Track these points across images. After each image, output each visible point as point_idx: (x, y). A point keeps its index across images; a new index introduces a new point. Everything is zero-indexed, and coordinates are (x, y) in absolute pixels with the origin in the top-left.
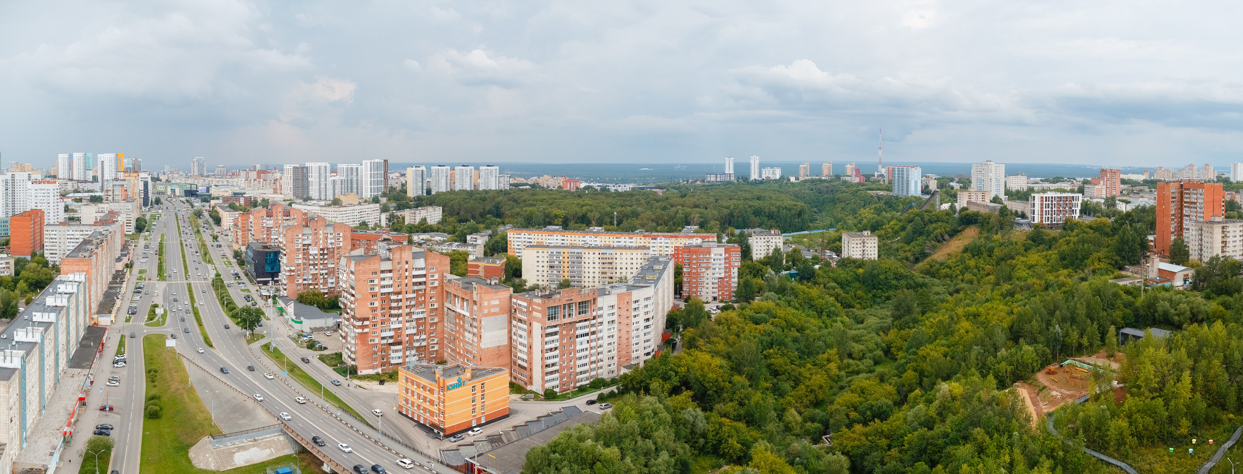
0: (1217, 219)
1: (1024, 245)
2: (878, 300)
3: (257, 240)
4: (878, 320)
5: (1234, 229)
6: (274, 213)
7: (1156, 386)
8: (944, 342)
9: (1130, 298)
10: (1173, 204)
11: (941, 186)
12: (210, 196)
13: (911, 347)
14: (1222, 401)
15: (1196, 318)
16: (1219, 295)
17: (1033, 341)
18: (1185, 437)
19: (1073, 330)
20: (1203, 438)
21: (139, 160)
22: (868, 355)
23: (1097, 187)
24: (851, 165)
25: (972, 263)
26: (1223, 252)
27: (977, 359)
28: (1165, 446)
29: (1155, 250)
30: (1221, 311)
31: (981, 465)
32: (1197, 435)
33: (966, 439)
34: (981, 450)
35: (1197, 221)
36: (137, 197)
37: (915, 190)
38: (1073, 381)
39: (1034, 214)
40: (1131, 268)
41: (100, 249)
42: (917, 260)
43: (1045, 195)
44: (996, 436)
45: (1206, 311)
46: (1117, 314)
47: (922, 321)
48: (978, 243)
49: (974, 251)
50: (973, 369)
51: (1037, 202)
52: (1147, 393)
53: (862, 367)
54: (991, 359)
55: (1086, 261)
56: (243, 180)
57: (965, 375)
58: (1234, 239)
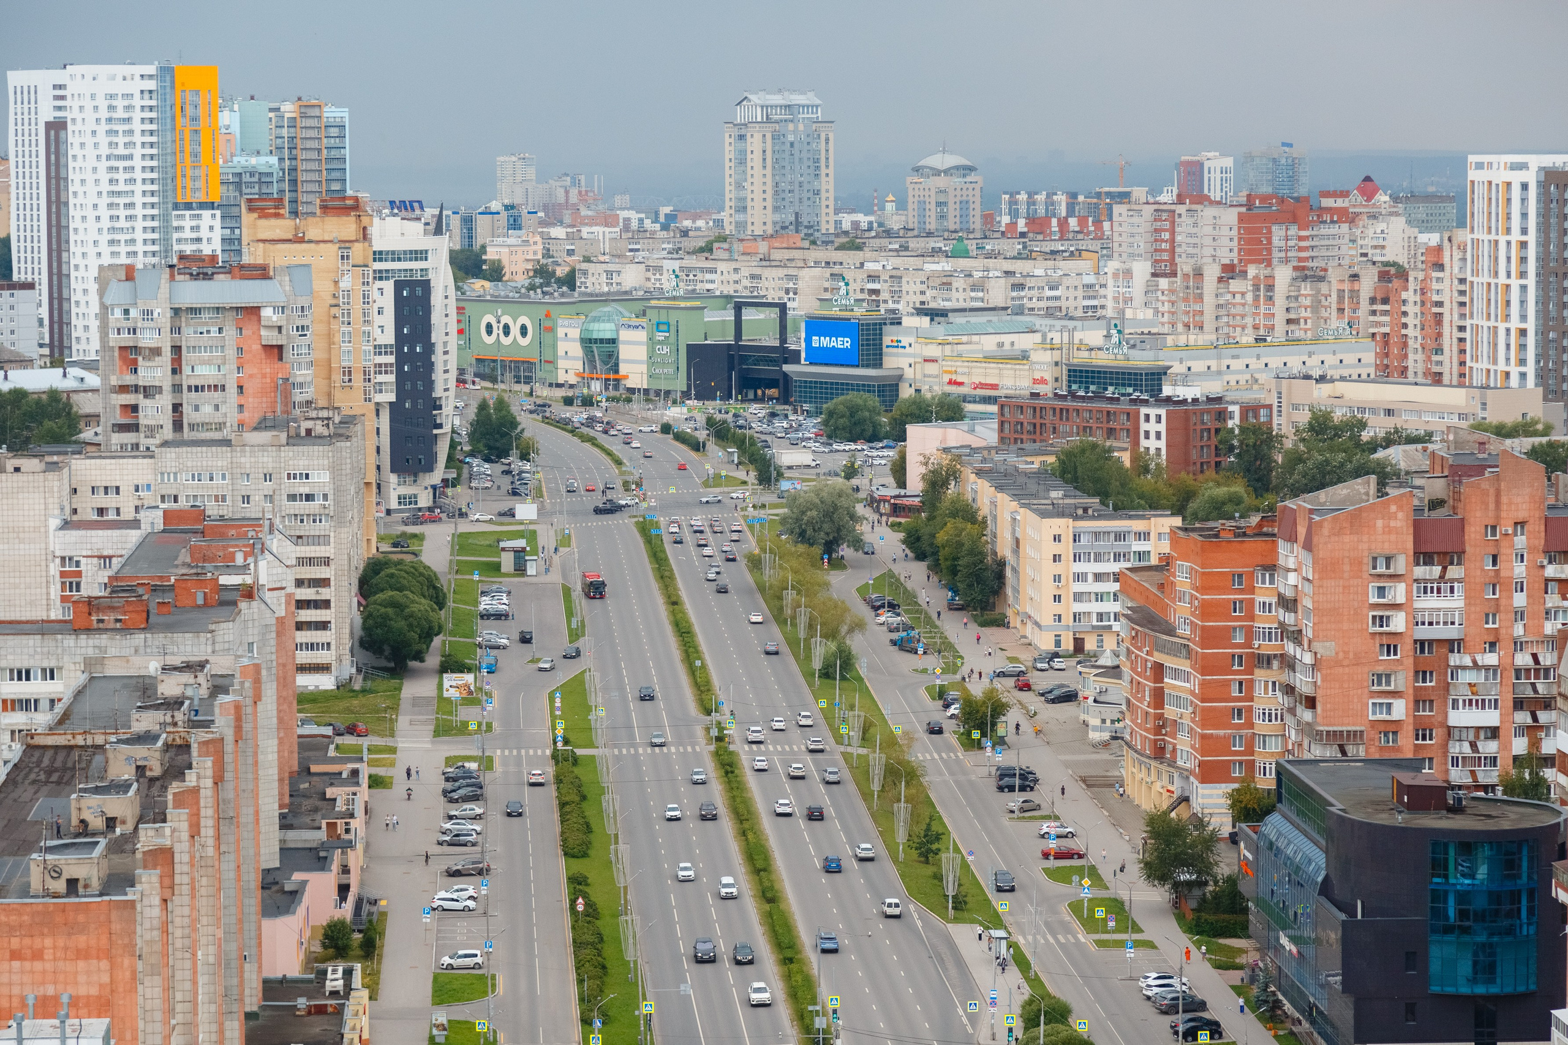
3: (1341, 740)
6: (1473, 533)
12: (889, 389)
21: (331, 113)
36: (351, 402)
41: (178, 820)
56: (1142, 269)
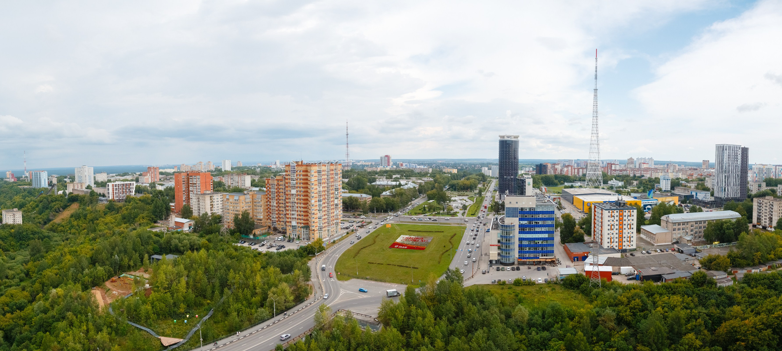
0: (208, 192)
1: (104, 212)
2: (23, 246)
4: (22, 257)
5: (217, 197)
7: (167, 286)
8: (56, 267)
9: (158, 238)
10: (184, 185)
11: (59, 181)
13: (39, 271)
14: (204, 293)
15: (193, 248)
16: (207, 234)
17: (103, 264)
18: (183, 314)
19: (125, 258)
20: (193, 314)
22: (17, 276)
23: (146, 177)
24: (9, 172)
25: (75, 223)
26: (211, 210)
27: (72, 275)
28: (172, 319)
29: (175, 211)
30: (206, 244)
31: (71, 332)
32: (189, 313)
33: (63, 318)
34: (71, 324)
35: (197, 194)
37: (44, 184)
38: (125, 285)
39: (109, 194)
40: (161, 222)
42: (45, 223)
43: (114, 184)
44: (79, 316)
45: (199, 244)
46: (150, 248)
47: (46, 256)
48: (78, 212)
49: (76, 216)
50: (70, 281)
51: (111, 188)
52: (162, 290)
53: (13, 283)
54: (80, 275)
55: (136, 219)
57: (66, 285)
58: (218, 203)
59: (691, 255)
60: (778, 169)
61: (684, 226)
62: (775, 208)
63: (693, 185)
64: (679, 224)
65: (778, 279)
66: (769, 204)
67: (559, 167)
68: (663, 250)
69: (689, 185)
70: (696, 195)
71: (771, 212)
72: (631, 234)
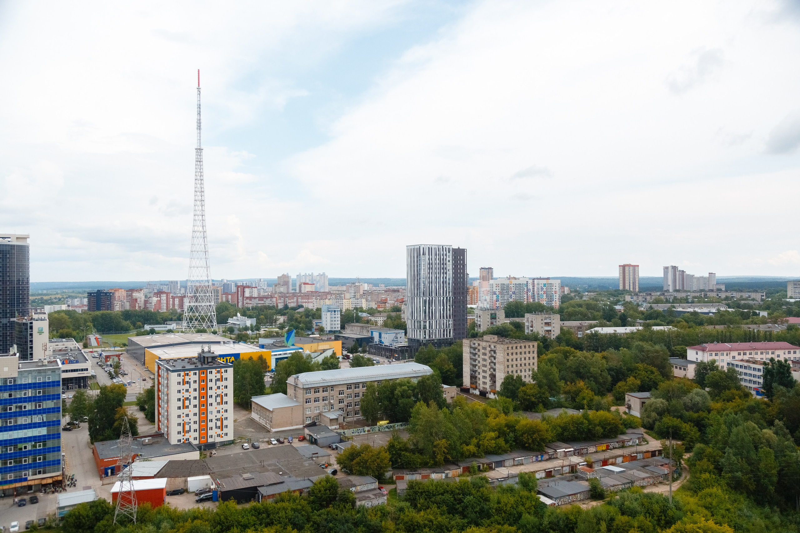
59: (330, 447)
60: (538, 284)
61: (325, 394)
62: (500, 356)
63: (382, 319)
64: (316, 390)
65: (470, 494)
66: (488, 349)
67: (140, 296)
68: (282, 440)
69: (373, 319)
70: (380, 337)
71: (493, 365)
72: (224, 413)
